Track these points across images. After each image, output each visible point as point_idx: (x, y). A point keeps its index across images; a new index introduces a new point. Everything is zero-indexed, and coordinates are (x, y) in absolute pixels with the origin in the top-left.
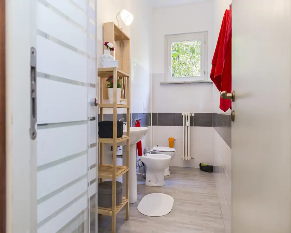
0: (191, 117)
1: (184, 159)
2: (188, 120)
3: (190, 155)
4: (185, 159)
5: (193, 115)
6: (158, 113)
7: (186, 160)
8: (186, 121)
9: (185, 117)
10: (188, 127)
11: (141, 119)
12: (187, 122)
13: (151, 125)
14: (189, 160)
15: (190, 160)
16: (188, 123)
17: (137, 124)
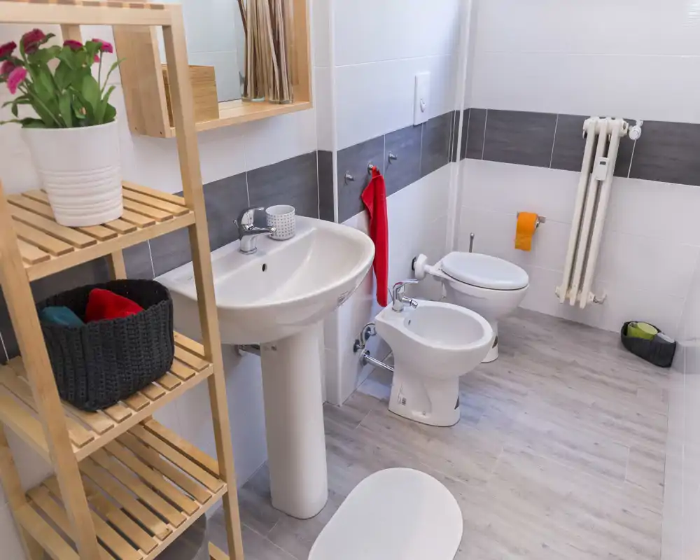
0: (625, 141)
1: (562, 299)
2: (606, 155)
3: (593, 288)
4: (567, 300)
5: (635, 133)
6: (490, 111)
7: (572, 302)
8: (599, 157)
9: (597, 137)
10: (599, 183)
11: (395, 159)
12: (603, 163)
13: (455, 160)
14: (582, 305)
15: (588, 305)
16: (604, 170)
17: (370, 184)
